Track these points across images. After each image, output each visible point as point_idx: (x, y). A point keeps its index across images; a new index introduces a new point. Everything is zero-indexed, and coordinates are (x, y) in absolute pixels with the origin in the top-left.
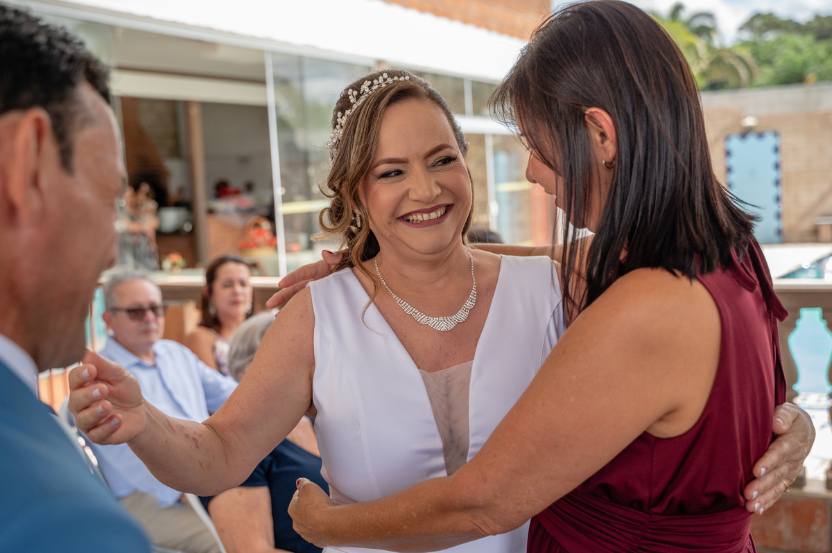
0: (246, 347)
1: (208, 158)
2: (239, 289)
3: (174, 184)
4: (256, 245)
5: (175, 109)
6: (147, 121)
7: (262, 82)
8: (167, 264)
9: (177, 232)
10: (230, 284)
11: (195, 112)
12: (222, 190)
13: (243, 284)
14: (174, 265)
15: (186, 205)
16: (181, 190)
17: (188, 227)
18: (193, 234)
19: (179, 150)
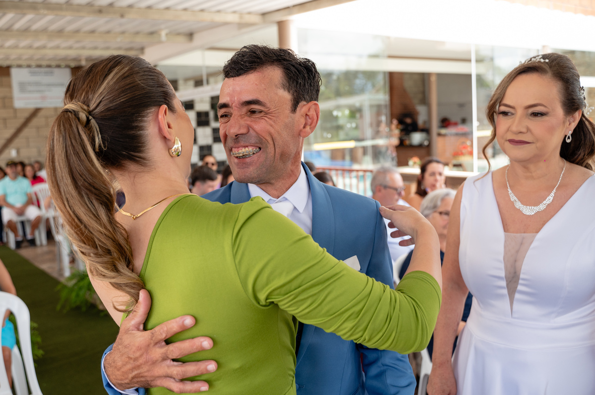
0: (432, 205)
1: (439, 104)
2: (438, 177)
3: (421, 120)
4: (462, 154)
5: (424, 78)
6: (408, 85)
7: (469, 60)
8: (411, 162)
9: (420, 146)
10: (433, 174)
11: (433, 79)
12: (445, 123)
13: (440, 174)
14: (415, 163)
15: (426, 130)
16: (425, 122)
17: (426, 143)
18: (429, 147)
19: (425, 100)
